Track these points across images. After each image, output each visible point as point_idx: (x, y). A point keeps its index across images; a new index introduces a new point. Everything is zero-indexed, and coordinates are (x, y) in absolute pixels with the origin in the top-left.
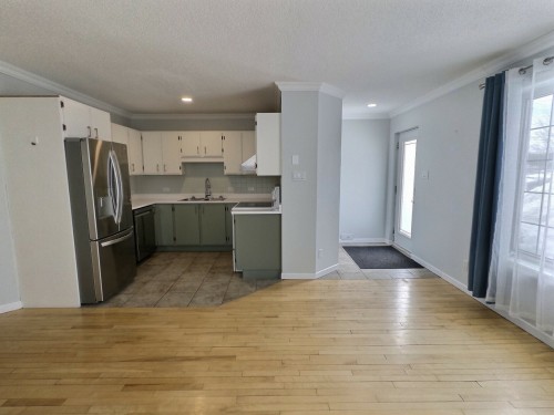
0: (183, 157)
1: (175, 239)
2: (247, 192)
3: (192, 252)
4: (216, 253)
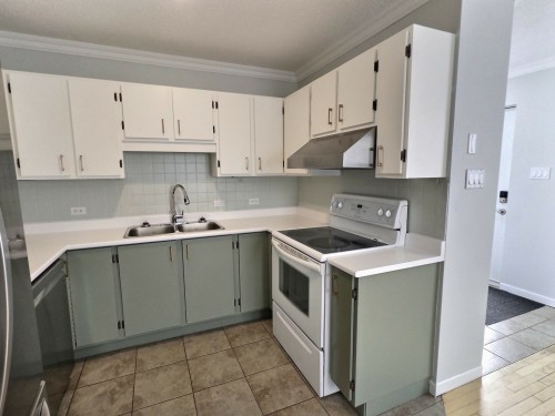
0: (127, 140)
1: (121, 325)
2: (246, 207)
3: (163, 341)
4: (215, 334)
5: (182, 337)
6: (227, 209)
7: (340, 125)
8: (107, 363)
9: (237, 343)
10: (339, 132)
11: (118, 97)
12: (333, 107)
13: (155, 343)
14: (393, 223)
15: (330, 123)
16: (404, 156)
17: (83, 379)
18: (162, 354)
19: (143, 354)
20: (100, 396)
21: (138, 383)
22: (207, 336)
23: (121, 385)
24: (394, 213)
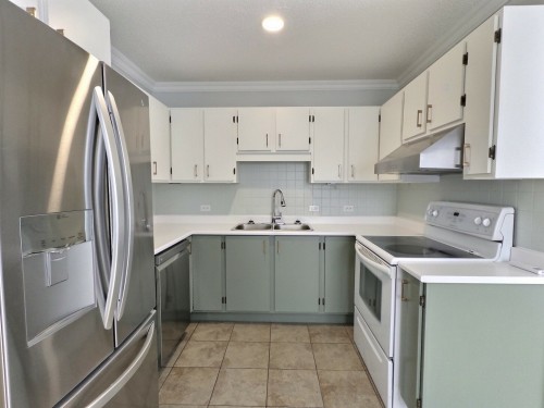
3: (255, 323)
4: (299, 327)
5: (271, 323)
6: (321, 214)
7: (430, 126)
8: (211, 328)
9: (317, 339)
10: (428, 134)
11: (235, 119)
12: (423, 108)
13: (249, 323)
14: (491, 234)
15: (419, 126)
16: (492, 153)
17: (195, 335)
18: (252, 332)
19: (238, 329)
20: (202, 350)
21: (229, 348)
22: (291, 327)
23: (218, 347)
24: (493, 222)
